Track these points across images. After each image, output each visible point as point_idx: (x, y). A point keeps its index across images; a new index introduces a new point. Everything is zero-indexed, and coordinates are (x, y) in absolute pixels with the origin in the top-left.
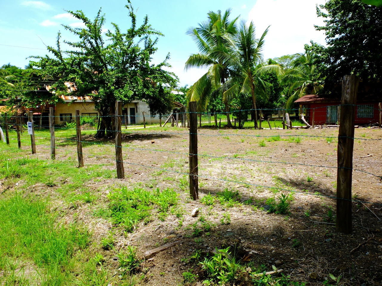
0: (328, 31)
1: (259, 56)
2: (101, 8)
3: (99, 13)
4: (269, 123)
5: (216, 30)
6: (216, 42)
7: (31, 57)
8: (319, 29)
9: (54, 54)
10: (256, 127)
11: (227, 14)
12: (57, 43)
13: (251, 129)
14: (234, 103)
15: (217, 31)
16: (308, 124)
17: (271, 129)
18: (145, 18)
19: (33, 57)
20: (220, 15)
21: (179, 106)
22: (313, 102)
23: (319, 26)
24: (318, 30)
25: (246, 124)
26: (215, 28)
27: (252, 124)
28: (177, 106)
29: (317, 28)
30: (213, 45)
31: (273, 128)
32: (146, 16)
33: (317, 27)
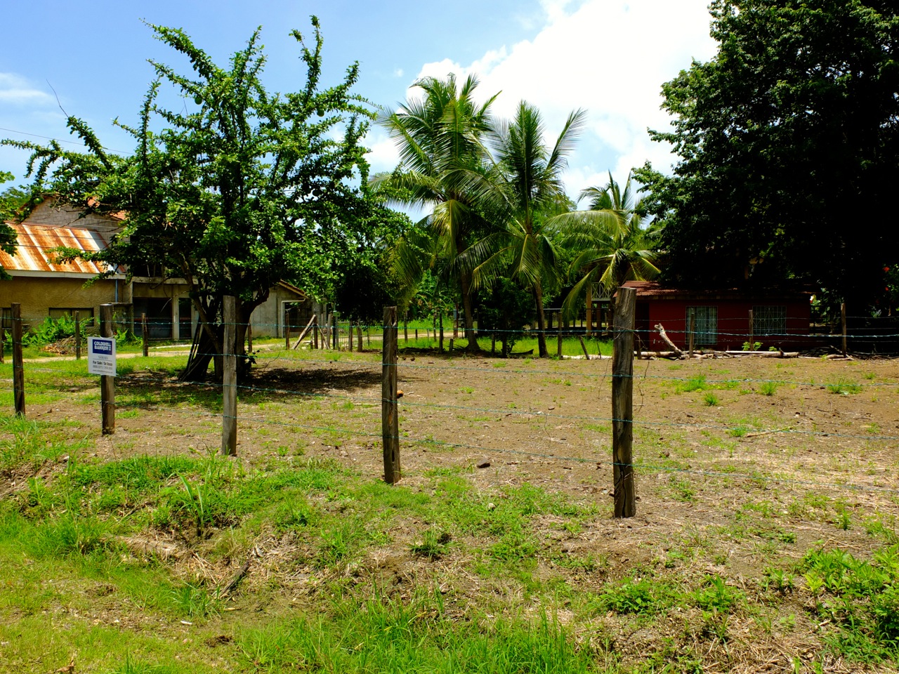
0: (676, 144)
1: (554, 187)
2: (259, 28)
3: (253, 40)
4: (582, 345)
5: (453, 118)
6: (449, 146)
7: (7, 143)
8: (657, 137)
9: (82, 140)
10: (543, 353)
11: (470, 86)
12: (143, 109)
13: (524, 358)
14: (422, 294)
15: (455, 120)
16: (677, 348)
17: (588, 359)
18: (351, 69)
19: (12, 143)
20: (453, 86)
21: (298, 297)
22: (657, 298)
23: (658, 132)
24: (655, 139)
25: (519, 346)
26: (452, 112)
27: (534, 345)
28: (294, 297)
29: (653, 136)
30: (442, 154)
31: (591, 356)
32: (354, 63)
33: (654, 133)
